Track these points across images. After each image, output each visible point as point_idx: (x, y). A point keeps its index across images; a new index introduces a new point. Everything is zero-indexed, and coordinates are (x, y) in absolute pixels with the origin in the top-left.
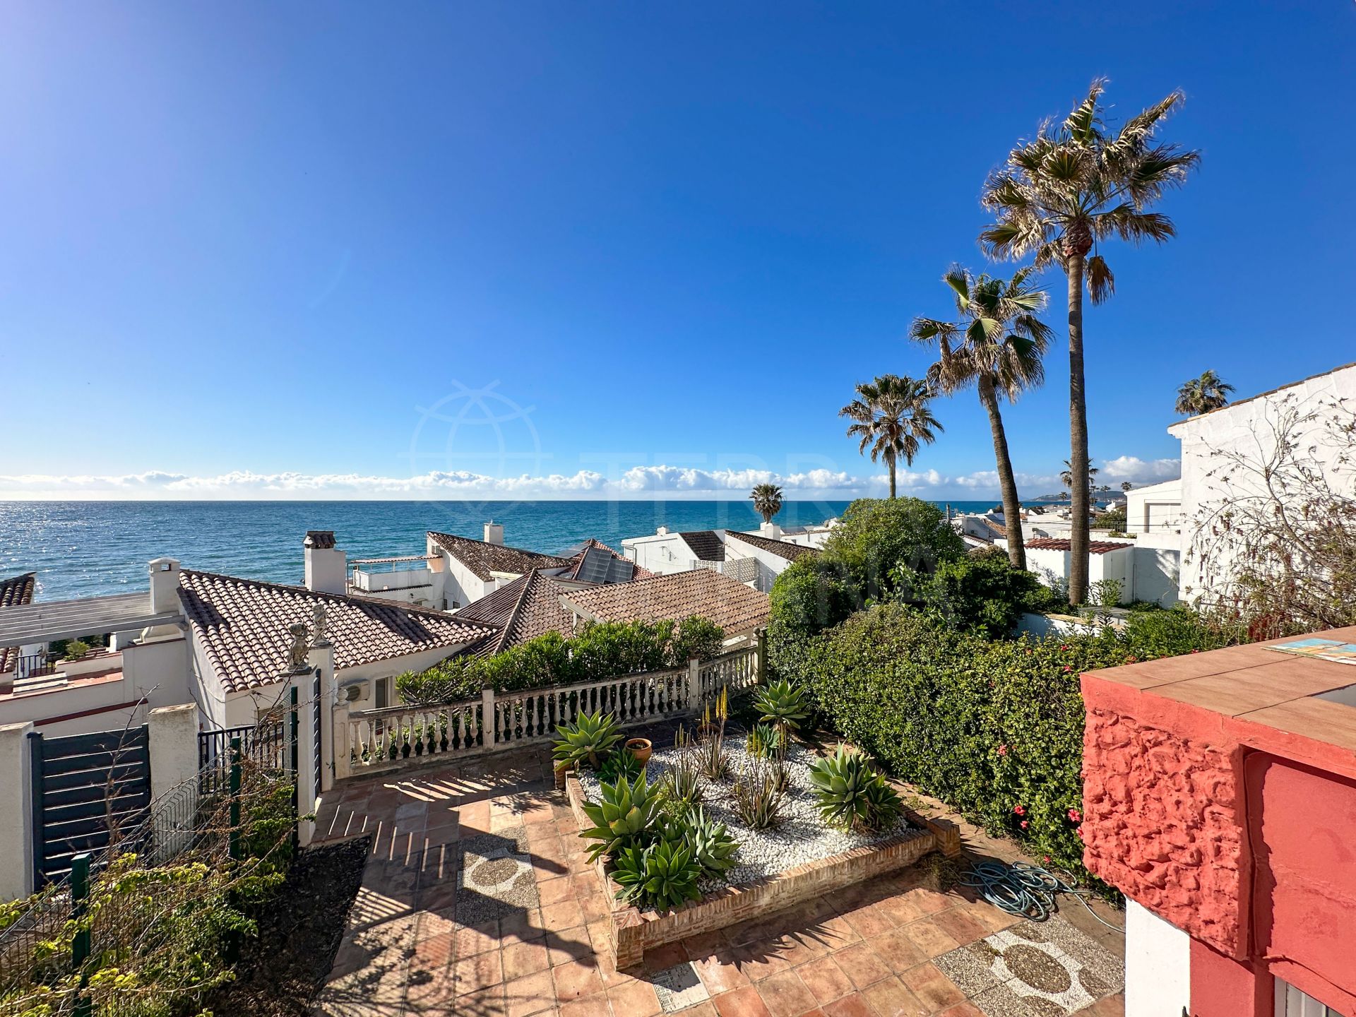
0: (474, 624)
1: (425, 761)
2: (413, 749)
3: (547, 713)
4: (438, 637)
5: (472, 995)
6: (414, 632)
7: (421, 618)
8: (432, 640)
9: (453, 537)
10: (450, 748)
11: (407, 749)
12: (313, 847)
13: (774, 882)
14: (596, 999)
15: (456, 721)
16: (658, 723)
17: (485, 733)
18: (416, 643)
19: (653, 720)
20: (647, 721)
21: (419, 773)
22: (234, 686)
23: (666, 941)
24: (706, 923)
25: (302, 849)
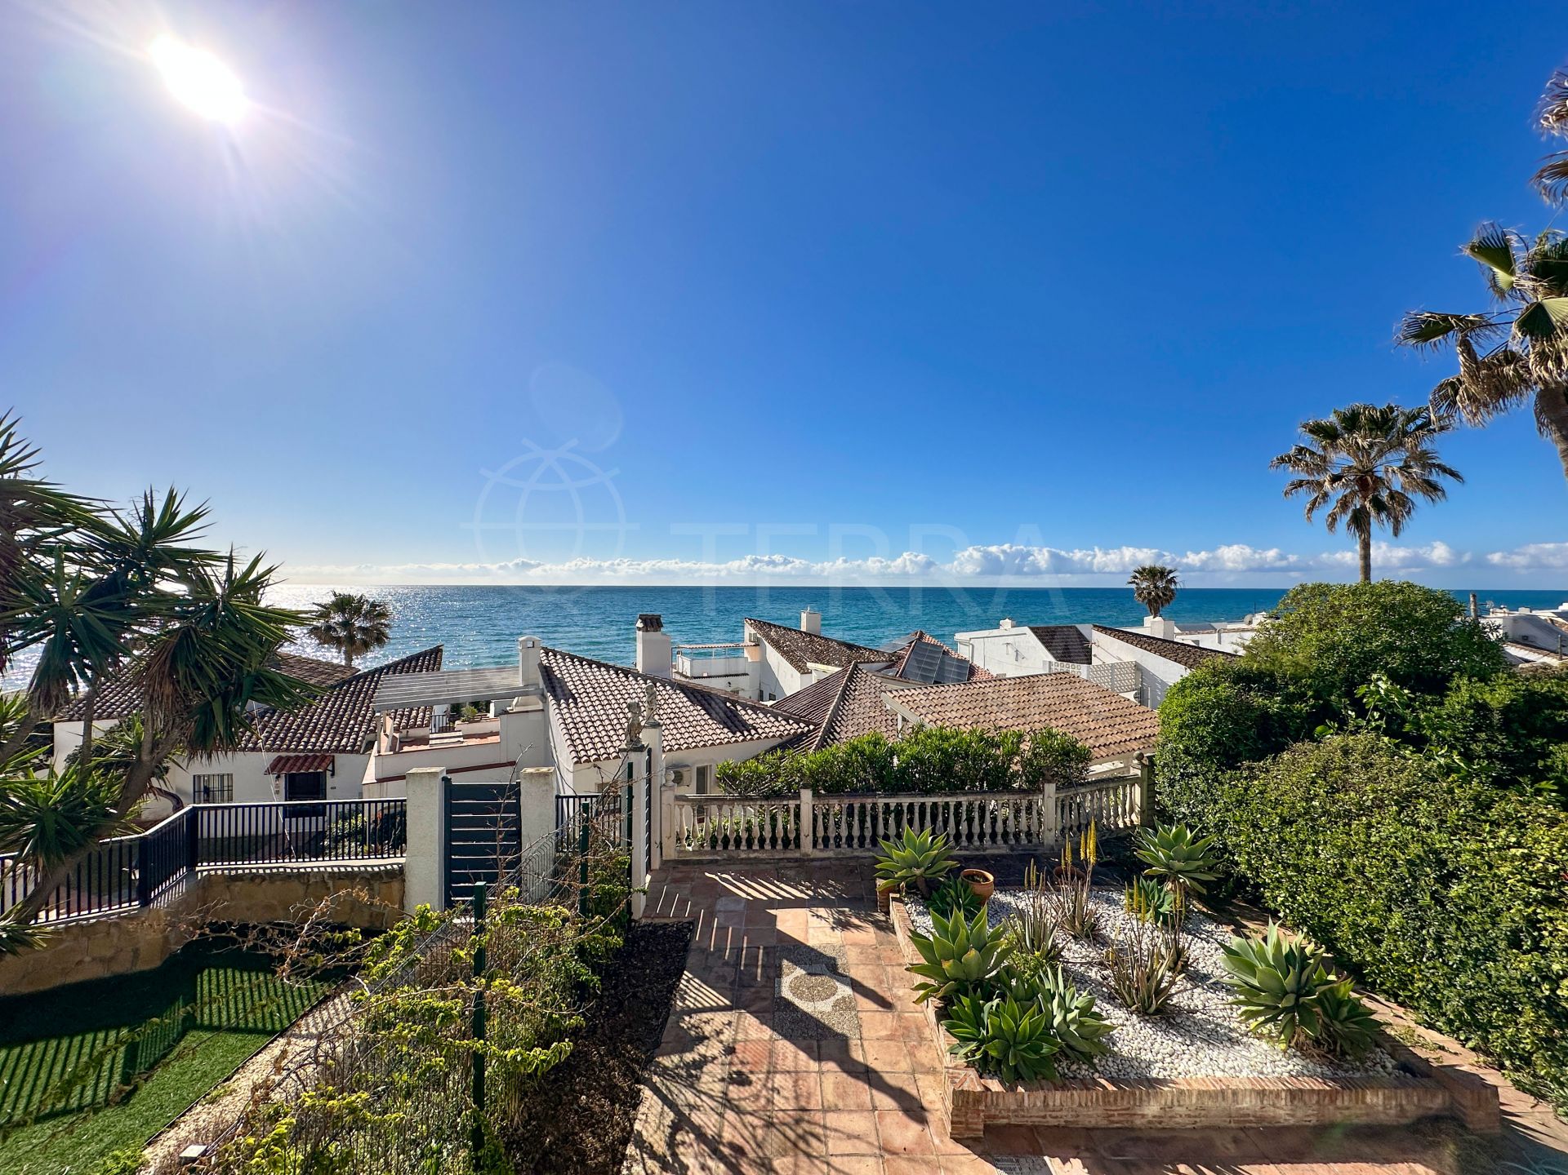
0: (790, 718)
1: (743, 856)
2: (732, 842)
3: (868, 824)
4: (756, 729)
5: (791, 1113)
6: (733, 722)
7: (739, 708)
8: (749, 731)
9: (770, 625)
10: (768, 846)
11: (726, 840)
12: (644, 921)
13: (1166, 1089)
14: (927, 1163)
15: (773, 819)
16: (1003, 856)
17: (802, 836)
18: (734, 733)
19: (996, 852)
20: (988, 852)
21: (737, 867)
22: (580, 758)
23: (1013, 1121)
24: (1066, 1116)
25: (635, 921)
